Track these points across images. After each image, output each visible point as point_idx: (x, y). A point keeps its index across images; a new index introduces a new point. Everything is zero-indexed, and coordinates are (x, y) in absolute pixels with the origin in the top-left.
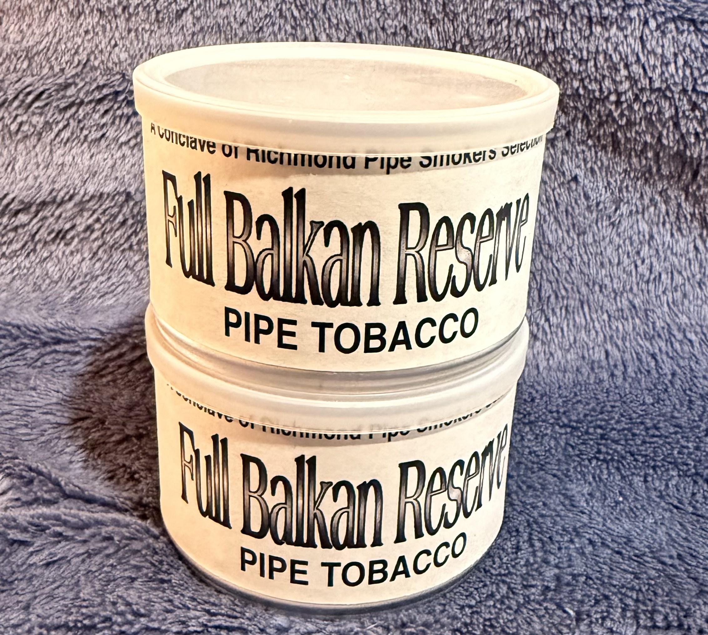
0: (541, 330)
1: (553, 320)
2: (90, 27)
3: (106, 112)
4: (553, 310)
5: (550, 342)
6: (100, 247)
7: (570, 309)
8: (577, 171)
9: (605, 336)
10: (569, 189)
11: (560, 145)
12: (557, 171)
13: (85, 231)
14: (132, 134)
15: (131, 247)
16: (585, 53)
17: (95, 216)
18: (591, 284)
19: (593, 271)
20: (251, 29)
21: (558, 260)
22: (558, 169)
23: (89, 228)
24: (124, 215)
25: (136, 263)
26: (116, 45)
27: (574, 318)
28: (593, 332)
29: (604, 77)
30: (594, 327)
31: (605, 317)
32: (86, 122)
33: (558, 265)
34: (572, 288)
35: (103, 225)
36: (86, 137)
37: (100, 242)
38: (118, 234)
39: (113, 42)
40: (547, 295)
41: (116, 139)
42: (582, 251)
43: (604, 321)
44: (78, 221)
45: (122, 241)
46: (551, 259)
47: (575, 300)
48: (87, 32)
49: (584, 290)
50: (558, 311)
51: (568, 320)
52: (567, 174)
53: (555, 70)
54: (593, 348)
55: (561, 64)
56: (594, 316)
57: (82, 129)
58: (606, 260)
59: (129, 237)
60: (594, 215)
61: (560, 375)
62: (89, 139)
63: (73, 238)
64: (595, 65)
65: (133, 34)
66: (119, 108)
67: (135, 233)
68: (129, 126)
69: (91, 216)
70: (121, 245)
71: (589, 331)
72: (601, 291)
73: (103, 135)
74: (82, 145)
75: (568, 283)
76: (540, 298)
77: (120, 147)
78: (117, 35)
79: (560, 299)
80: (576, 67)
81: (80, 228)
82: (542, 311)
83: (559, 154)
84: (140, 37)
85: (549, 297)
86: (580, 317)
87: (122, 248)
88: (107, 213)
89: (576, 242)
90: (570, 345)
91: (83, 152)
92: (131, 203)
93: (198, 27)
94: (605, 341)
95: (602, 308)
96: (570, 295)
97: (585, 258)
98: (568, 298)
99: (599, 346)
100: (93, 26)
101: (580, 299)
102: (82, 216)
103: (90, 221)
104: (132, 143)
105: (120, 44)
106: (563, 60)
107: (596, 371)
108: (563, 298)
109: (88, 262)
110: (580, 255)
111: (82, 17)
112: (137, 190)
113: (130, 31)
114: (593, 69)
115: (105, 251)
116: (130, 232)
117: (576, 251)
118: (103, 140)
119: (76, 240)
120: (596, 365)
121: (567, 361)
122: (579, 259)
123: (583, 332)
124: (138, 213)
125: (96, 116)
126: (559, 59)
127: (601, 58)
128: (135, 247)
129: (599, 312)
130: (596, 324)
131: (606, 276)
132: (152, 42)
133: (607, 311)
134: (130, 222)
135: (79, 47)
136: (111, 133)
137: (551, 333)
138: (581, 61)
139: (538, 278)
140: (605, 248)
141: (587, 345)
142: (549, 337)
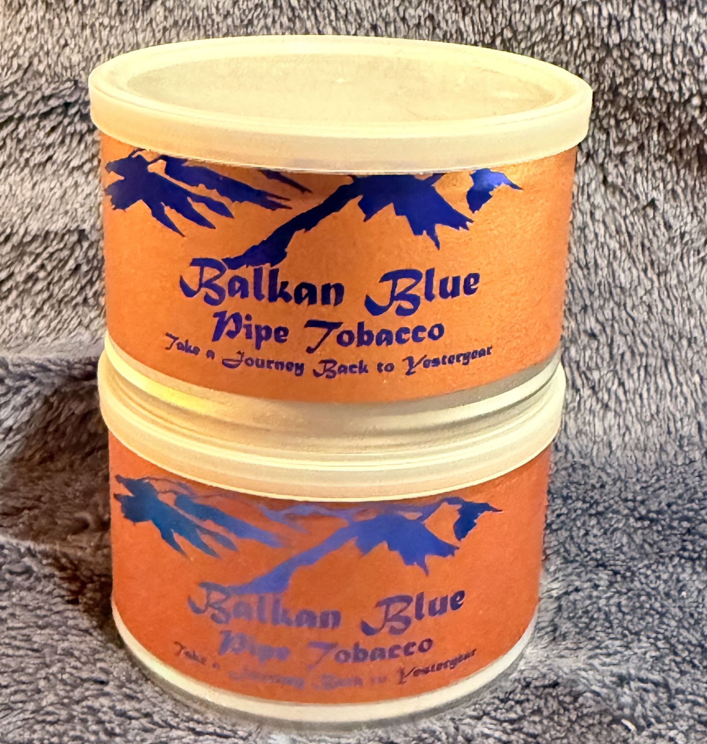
0: (613, 397)
1: (629, 384)
2: (33, 23)
3: (53, 129)
4: (628, 371)
5: (625, 413)
6: (44, 302)
7: (651, 370)
8: (654, 194)
9: (696, 404)
10: (645, 216)
11: (630, 161)
12: (628, 195)
13: (26, 282)
14: (86, 156)
15: (85, 300)
16: (659, 46)
17: (39, 262)
18: (676, 337)
19: (679, 320)
20: (238, 22)
21: (634, 307)
22: (630, 190)
23: (31, 278)
24: (76, 259)
25: (91, 321)
26: (66, 45)
27: (656, 383)
28: (681, 399)
29: (684, 75)
30: (682, 392)
31: (697, 379)
32: (27, 141)
33: (635, 314)
34: (652, 343)
35: (49, 274)
36: (27, 160)
37: (45, 295)
38: (68, 284)
39: (62, 42)
40: (621, 351)
41: (66, 163)
42: (664, 296)
43: (695, 384)
44: (17, 268)
45: (74, 293)
46: (625, 305)
47: (656, 358)
48: (29, 29)
49: (668, 345)
50: (634, 371)
51: (648, 384)
52: (642, 198)
53: (621, 67)
54: (681, 420)
55: (628, 59)
56: (682, 379)
57: (22, 151)
58: (695, 307)
59: (83, 288)
60: (678, 249)
61: (639, 454)
62: (32, 164)
63: (10, 290)
64: (673, 61)
65: (88, 31)
66: (70, 124)
67: (91, 283)
68: (82, 146)
69: (34, 261)
70: (73, 298)
71: (676, 397)
72: (690, 345)
73: (50, 158)
74: (22, 170)
75: (648, 336)
76: (612, 356)
77: (71, 173)
78: (68, 32)
79: (638, 358)
80: (648, 64)
81: (20, 278)
82: (615, 372)
83: (631, 172)
84: (97, 35)
85: (623, 355)
86: (664, 380)
87: (74, 303)
88: (55, 256)
89: (656, 284)
90: (652, 416)
91: (22, 180)
92: (86, 245)
93: (171, 21)
94: (697, 411)
95: (691, 367)
96: (650, 352)
97: (668, 303)
98: (647, 355)
99: (689, 417)
100: (37, 22)
101: (663, 357)
102: (21, 262)
103: (32, 269)
104: (87, 167)
105: (72, 43)
106: (631, 54)
107: (686, 449)
108: (641, 355)
109: (30, 321)
110: (662, 301)
111: (24, 11)
112: (93, 227)
113: (84, 27)
114: (670, 66)
115: (52, 307)
116: (84, 282)
117: (655, 296)
118: (49, 165)
119: (14, 293)
120: (685, 442)
121: (648, 438)
122: (660, 306)
123: (668, 398)
124: (95, 256)
125: (41, 134)
126: (627, 54)
127: (679, 51)
128: (91, 301)
129: (688, 372)
130: (685, 388)
131: (695, 326)
132: (112, 40)
133: (698, 372)
134: (84, 268)
135: (19, 47)
136: (60, 155)
137: (627, 401)
138: (653, 55)
139: (608, 330)
140: (694, 291)
141: (674, 416)
142: (624, 405)
